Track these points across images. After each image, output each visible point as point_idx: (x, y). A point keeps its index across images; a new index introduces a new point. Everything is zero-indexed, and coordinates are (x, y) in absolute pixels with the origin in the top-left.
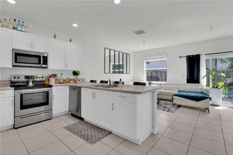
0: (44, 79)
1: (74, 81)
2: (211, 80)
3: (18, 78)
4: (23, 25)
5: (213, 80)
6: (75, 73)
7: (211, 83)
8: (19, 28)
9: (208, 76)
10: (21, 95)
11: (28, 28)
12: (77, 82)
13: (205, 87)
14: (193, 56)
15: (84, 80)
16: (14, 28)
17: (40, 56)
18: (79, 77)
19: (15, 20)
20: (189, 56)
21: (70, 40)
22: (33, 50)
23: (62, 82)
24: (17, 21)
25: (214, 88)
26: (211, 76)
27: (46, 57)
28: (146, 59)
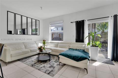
2: (91, 40)
5: (93, 40)
7: (91, 42)
9: (89, 37)
13: (87, 45)
14: (80, 21)
20: (77, 21)
25: (93, 46)
26: (91, 37)
28: (50, 25)
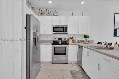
0: (67, 40)
1: (84, 42)
3: (56, 39)
4: (57, 12)
6: (85, 37)
8: (55, 14)
10: (54, 48)
11: (59, 13)
12: (86, 43)
15: (92, 42)
16: (54, 15)
17: (63, 27)
18: (88, 39)
19: (54, 11)
21: (82, 14)
22: (61, 24)
23: (76, 42)
24: (55, 11)
27: (67, 27)
